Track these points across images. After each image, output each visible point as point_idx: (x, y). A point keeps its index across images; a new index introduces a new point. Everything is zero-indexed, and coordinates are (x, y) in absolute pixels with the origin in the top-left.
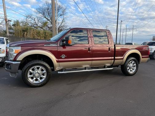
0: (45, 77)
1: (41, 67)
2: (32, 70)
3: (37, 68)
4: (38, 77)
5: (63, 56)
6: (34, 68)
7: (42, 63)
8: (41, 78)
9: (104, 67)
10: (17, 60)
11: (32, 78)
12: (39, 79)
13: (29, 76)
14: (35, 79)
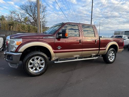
0: (43, 66)
1: (40, 58)
2: (32, 60)
3: (37, 58)
4: (37, 67)
5: (59, 47)
6: (33, 59)
7: (41, 54)
8: (40, 68)
9: (91, 57)
10: (19, 51)
11: (32, 68)
12: (38, 68)
13: (29, 66)
14: (34, 68)
